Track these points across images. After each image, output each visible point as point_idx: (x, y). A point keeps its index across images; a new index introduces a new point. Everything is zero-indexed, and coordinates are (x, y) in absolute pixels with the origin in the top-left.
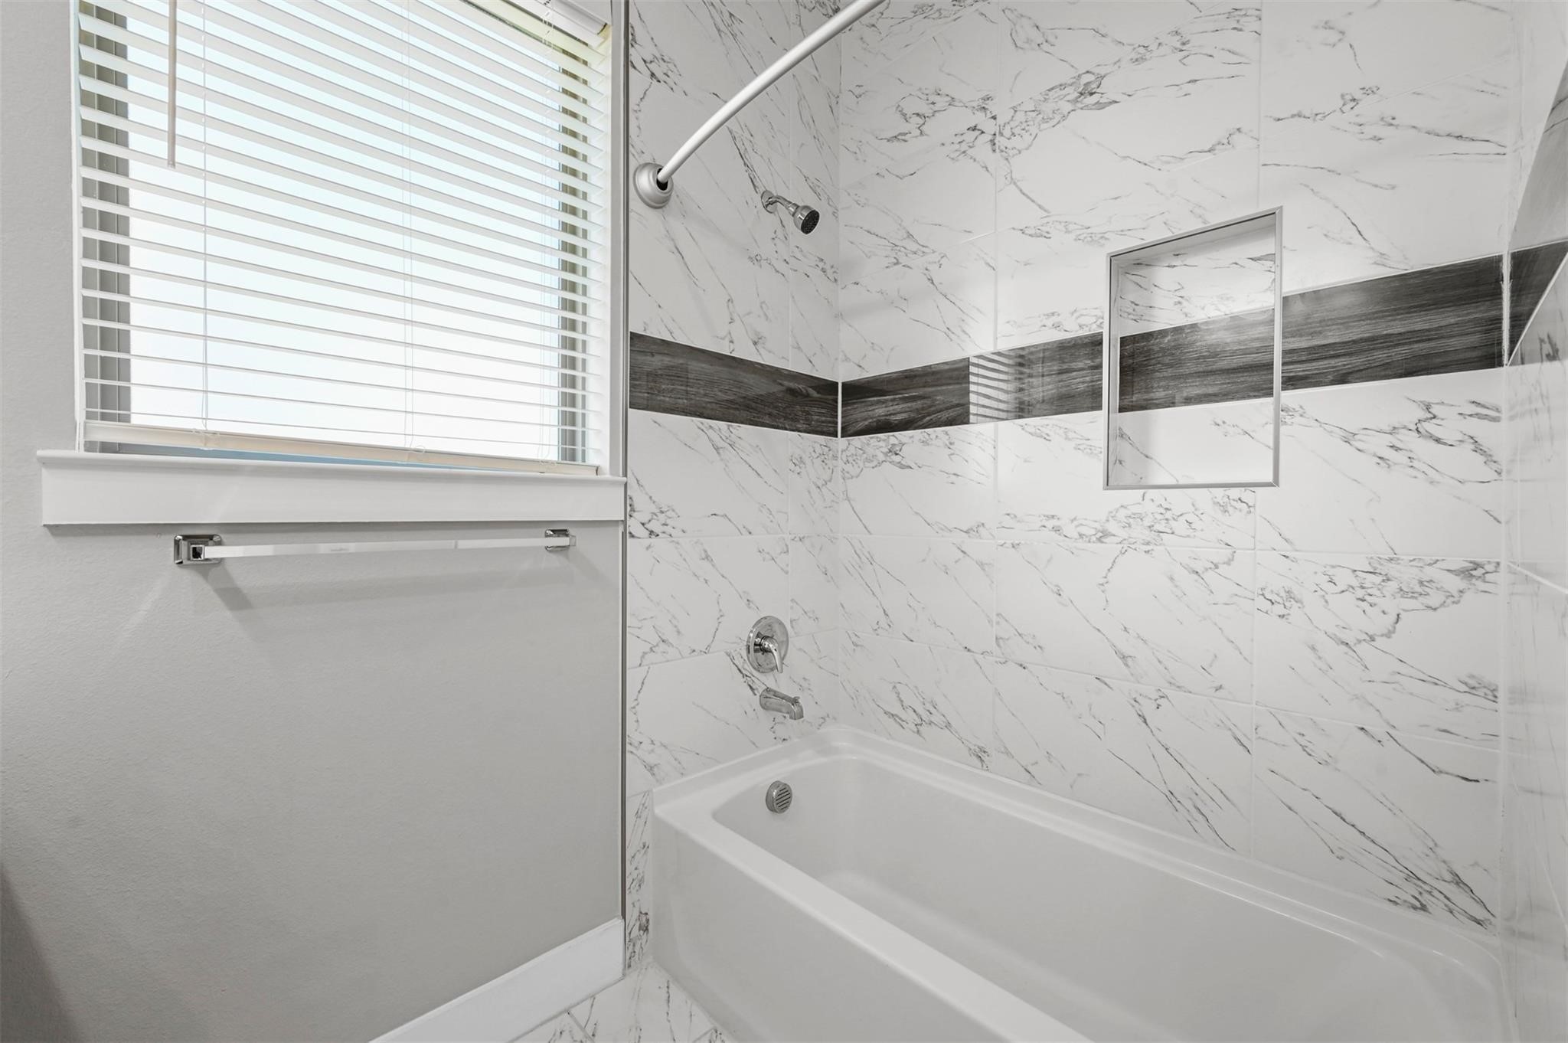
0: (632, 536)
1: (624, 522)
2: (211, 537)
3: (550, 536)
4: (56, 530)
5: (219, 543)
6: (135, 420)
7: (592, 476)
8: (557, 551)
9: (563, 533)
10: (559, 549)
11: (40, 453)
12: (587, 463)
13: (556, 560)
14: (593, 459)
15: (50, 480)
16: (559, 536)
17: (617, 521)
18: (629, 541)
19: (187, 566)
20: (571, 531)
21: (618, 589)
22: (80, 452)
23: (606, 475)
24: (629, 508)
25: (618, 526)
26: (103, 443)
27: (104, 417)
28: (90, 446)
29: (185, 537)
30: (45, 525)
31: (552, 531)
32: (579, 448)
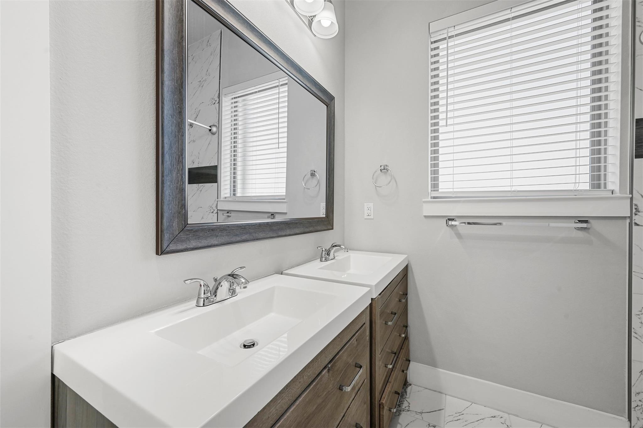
0: (636, 224)
1: (631, 218)
2: (454, 219)
3: (577, 223)
4: (425, 216)
5: (456, 221)
6: (440, 190)
7: (610, 195)
8: (581, 230)
9: (586, 222)
10: (583, 229)
11: (423, 200)
12: (607, 189)
13: (581, 234)
14: (610, 187)
15: (425, 205)
16: (582, 223)
17: (626, 217)
18: (634, 227)
19: (448, 226)
20: (591, 221)
21: (626, 252)
22: (430, 199)
23: (617, 194)
24: (634, 211)
25: (626, 219)
26: (434, 197)
27: (434, 191)
28: (431, 198)
29: (448, 219)
30: (424, 216)
31: (578, 221)
32: (602, 182)
